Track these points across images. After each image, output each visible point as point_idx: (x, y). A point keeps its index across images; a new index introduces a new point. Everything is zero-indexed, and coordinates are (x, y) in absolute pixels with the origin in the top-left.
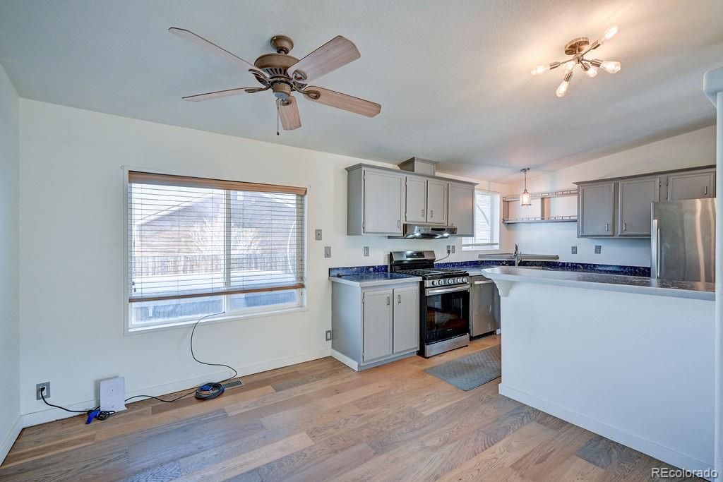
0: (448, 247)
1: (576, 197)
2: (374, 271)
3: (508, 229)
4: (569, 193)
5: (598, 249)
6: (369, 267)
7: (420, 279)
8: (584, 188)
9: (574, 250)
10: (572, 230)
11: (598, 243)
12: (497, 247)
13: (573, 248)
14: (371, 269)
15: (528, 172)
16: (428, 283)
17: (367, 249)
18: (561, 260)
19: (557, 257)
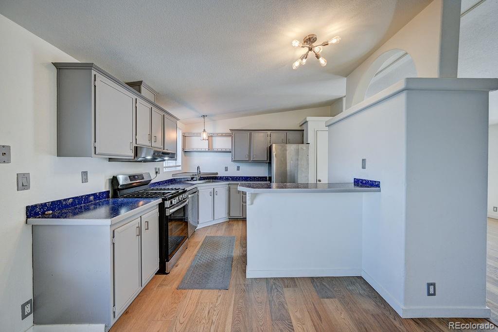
0: (156, 169)
1: (230, 138)
2: (95, 199)
3: (185, 156)
4: (226, 135)
5: (238, 168)
6: (89, 196)
7: (160, 200)
8: (234, 133)
9: (226, 169)
10: (228, 158)
11: (238, 164)
12: (180, 168)
13: (226, 168)
14: (92, 198)
15: (206, 118)
16: (167, 204)
17: (85, 174)
18: (219, 175)
19: (217, 174)
